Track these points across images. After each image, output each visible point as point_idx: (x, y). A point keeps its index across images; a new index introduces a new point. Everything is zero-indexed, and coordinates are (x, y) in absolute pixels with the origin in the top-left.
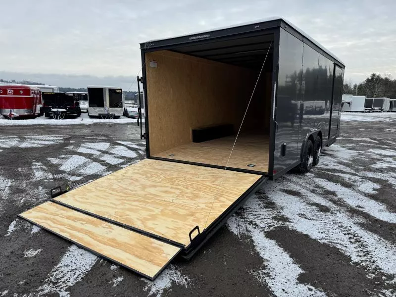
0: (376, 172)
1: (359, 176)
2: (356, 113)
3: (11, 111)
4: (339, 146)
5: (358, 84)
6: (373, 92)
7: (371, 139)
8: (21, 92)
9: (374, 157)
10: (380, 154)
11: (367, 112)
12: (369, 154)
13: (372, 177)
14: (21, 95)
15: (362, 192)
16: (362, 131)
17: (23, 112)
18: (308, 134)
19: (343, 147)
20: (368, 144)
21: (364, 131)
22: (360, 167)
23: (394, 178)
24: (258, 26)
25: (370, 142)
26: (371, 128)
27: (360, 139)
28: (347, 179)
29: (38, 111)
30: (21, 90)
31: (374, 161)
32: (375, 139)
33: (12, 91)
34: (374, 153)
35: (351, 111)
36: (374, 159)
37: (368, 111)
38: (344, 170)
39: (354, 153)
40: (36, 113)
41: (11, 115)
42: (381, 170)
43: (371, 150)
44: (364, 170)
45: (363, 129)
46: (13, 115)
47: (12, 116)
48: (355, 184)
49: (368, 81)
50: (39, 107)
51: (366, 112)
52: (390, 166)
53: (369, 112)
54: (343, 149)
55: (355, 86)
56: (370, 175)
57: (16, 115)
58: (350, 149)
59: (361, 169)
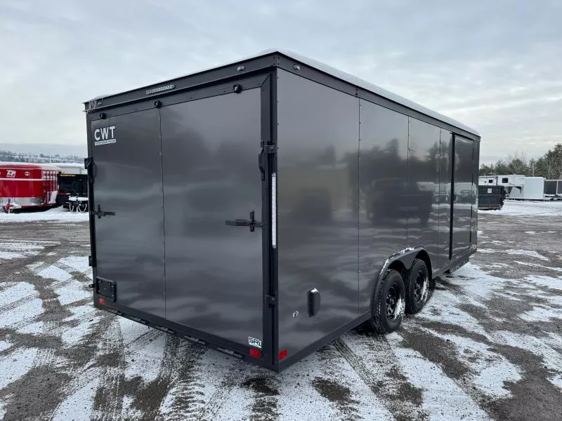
0: (525, 332)
1: (489, 343)
2: (531, 203)
3: (9, 201)
4: (478, 268)
5: (536, 160)
6: (557, 171)
7: (539, 251)
8: (27, 174)
9: (532, 294)
10: (544, 288)
11: (548, 201)
12: (525, 286)
13: (514, 345)
14: (27, 177)
15: (480, 392)
16: (529, 236)
17: (28, 202)
18: (387, 261)
19: (485, 269)
20: (530, 264)
21: (532, 236)
22: (497, 320)
23: (558, 350)
24: (243, 68)
25: (536, 260)
26: (545, 229)
27: (520, 252)
28: (462, 353)
29: (53, 201)
30: (28, 171)
31: (528, 303)
32: (544, 254)
33: (14, 172)
34: (534, 284)
35: (523, 200)
36: (530, 298)
37: (549, 199)
38: (465, 326)
39: (499, 282)
40: (49, 203)
41: (9, 206)
42: (536, 329)
43: (532, 278)
44: (504, 327)
45: (532, 233)
46: (12, 206)
47: (11, 208)
48: (473, 366)
49: (550, 155)
50: (54, 194)
51: (546, 201)
52: (555, 315)
53: (552, 200)
54: (483, 274)
55: (532, 162)
56: (512, 340)
57: (17, 206)
58: (494, 275)
59: (499, 323)
